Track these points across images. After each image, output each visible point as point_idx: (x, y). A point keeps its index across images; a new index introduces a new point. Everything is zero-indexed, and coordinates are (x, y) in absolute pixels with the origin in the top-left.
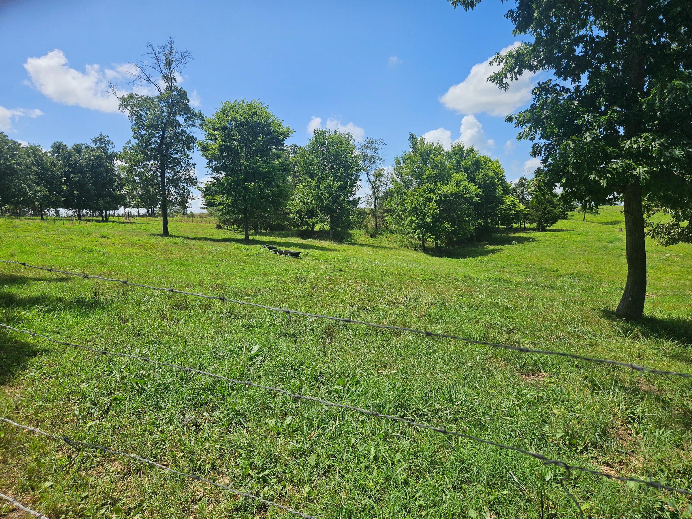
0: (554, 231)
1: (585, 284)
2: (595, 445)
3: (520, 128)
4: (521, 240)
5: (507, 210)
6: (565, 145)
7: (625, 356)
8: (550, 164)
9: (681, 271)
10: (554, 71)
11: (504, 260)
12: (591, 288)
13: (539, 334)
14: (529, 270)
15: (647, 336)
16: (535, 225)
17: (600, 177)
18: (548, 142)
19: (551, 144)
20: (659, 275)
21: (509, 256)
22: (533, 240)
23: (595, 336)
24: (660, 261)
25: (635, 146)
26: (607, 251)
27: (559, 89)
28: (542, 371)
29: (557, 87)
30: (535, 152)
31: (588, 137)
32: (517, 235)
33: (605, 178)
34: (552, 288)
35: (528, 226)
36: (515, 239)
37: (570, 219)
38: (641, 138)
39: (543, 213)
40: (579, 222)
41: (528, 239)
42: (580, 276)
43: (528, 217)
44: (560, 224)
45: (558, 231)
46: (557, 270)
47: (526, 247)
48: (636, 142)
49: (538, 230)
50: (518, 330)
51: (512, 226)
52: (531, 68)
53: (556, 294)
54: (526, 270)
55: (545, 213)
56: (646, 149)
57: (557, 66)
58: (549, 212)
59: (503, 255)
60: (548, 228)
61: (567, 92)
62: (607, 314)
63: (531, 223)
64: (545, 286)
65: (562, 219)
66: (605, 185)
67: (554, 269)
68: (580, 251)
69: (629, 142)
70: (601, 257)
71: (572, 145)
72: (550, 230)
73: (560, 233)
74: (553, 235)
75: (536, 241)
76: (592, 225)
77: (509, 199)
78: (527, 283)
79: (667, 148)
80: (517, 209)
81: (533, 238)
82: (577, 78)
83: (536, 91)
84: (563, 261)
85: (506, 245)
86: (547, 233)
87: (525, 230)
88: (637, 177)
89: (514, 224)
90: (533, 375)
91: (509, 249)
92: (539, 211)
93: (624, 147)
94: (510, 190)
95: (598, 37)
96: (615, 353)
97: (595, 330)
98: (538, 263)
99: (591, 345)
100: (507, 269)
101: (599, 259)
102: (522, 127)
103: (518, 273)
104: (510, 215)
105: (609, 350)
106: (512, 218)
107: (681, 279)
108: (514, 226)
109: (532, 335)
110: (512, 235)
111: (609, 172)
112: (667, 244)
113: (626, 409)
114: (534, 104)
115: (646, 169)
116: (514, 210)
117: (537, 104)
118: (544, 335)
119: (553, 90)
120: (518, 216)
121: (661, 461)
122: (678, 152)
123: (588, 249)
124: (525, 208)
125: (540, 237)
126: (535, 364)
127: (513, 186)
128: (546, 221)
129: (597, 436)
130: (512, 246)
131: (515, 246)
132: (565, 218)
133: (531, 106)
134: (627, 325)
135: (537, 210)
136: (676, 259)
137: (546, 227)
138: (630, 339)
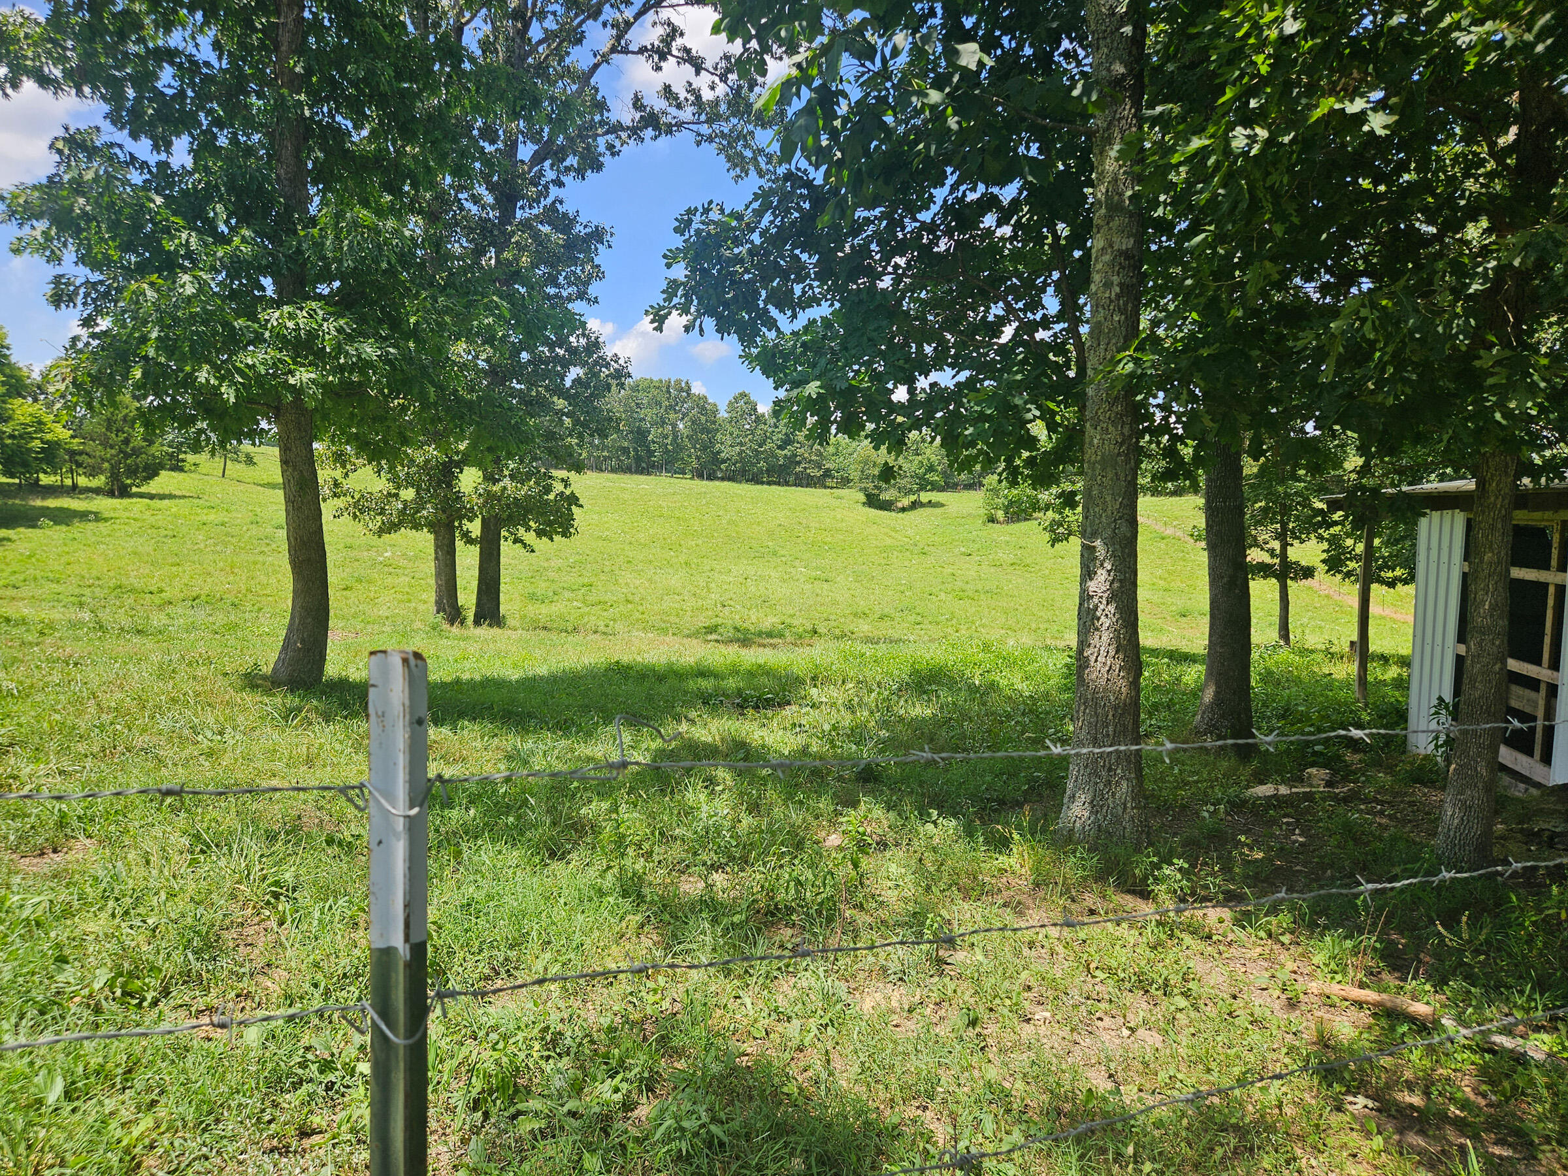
0: (151, 497)
1: (220, 619)
2: (188, 977)
3: (16, 228)
4: (63, 517)
5: (21, 436)
6: (134, 292)
7: (279, 766)
8: (105, 333)
9: (411, 586)
10: (106, 108)
11: (15, 567)
12: (232, 627)
13: (82, 748)
14: (87, 592)
15: (328, 718)
16: (100, 481)
17: (222, 379)
18: (96, 277)
19: (101, 282)
20: (372, 595)
21: (30, 557)
22: (98, 517)
23: (221, 733)
24: (373, 565)
25: (291, 324)
26: (274, 546)
27: (121, 155)
28: (81, 837)
29: (117, 150)
30: (61, 295)
31: (187, 284)
32: (52, 503)
33: (233, 383)
34: (139, 632)
35: (82, 481)
36: (46, 512)
37: (191, 471)
38: (301, 309)
39: (121, 451)
40: (212, 480)
41: (83, 516)
42: (212, 601)
43: (79, 458)
44: (164, 481)
45: (162, 497)
46: (161, 591)
47: (77, 535)
48: (291, 316)
49: (111, 494)
50: (23, 744)
51: (38, 479)
52: (44, 81)
53: (150, 646)
54: (77, 591)
55: (125, 453)
56: (312, 335)
57: (115, 97)
58: (136, 452)
59: (10, 556)
60: (134, 489)
61: (141, 167)
62: (252, 681)
63: (93, 472)
64: (122, 629)
65: (172, 469)
66: (232, 400)
67: (154, 589)
68: (216, 545)
69: (277, 314)
70: (261, 558)
71: (151, 294)
72: (141, 496)
73: (166, 502)
74: (149, 508)
75: (106, 520)
76: (242, 487)
77: (23, 410)
78: (74, 625)
79: (350, 339)
80: (48, 437)
81: (96, 514)
82: (162, 144)
83: (60, 145)
84: (174, 569)
85: (22, 530)
86: (134, 500)
87: (74, 490)
88: (297, 391)
89: (42, 476)
90: (55, 851)
91: (30, 540)
92: (112, 447)
93: (267, 321)
94: (25, 387)
95: (207, 64)
96: (258, 765)
97: (222, 719)
98: (111, 574)
99: (210, 754)
100: (25, 592)
101: (255, 563)
102: (21, 225)
103: (57, 598)
104: (30, 450)
105: (248, 759)
106: (36, 459)
107: (409, 601)
108: (45, 480)
109: (63, 750)
110: (39, 503)
111: (240, 371)
112: (381, 532)
113: (265, 878)
114: (57, 175)
115: (313, 376)
116: (41, 439)
117: (66, 178)
118: (95, 749)
119: (106, 153)
120: (51, 455)
121: (316, 965)
122: (370, 350)
123: (234, 540)
124: (72, 437)
125: (115, 510)
126: (62, 823)
127: (36, 376)
128: (132, 472)
129: (190, 956)
130: (37, 531)
131: (48, 532)
132: (178, 468)
133: (50, 179)
134: (292, 701)
135: (106, 444)
136: (403, 563)
137: (130, 486)
138: (296, 728)
